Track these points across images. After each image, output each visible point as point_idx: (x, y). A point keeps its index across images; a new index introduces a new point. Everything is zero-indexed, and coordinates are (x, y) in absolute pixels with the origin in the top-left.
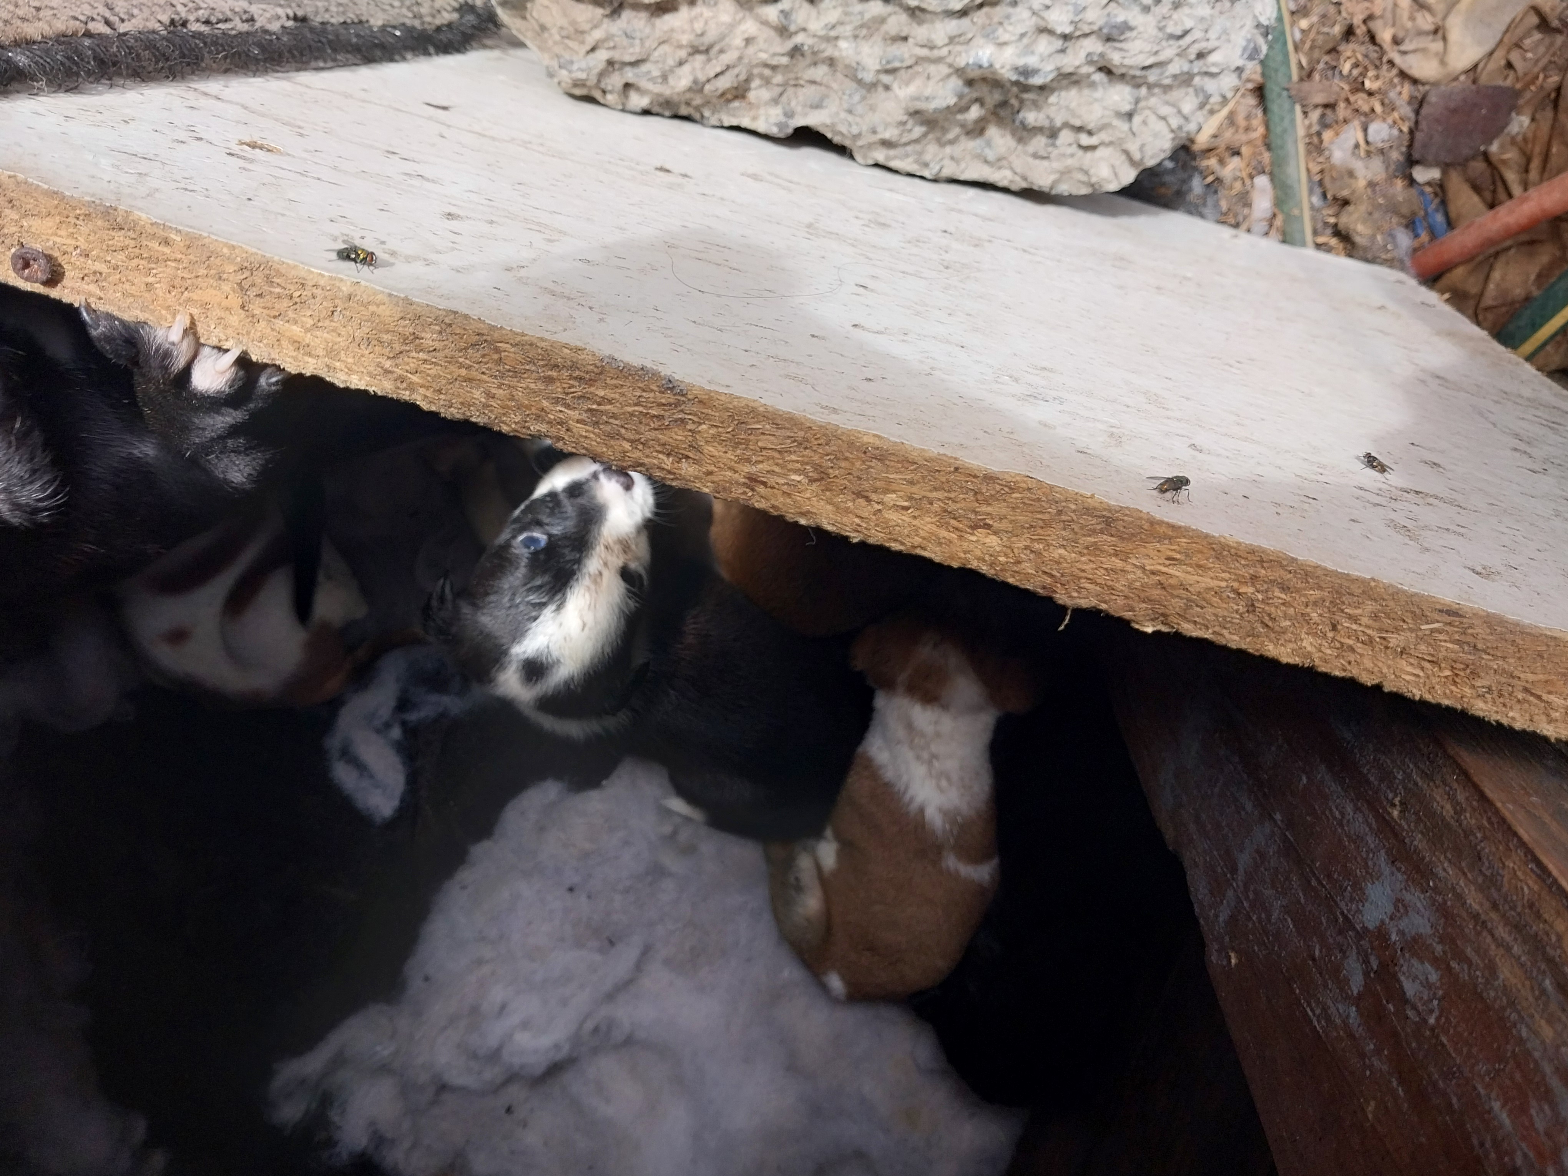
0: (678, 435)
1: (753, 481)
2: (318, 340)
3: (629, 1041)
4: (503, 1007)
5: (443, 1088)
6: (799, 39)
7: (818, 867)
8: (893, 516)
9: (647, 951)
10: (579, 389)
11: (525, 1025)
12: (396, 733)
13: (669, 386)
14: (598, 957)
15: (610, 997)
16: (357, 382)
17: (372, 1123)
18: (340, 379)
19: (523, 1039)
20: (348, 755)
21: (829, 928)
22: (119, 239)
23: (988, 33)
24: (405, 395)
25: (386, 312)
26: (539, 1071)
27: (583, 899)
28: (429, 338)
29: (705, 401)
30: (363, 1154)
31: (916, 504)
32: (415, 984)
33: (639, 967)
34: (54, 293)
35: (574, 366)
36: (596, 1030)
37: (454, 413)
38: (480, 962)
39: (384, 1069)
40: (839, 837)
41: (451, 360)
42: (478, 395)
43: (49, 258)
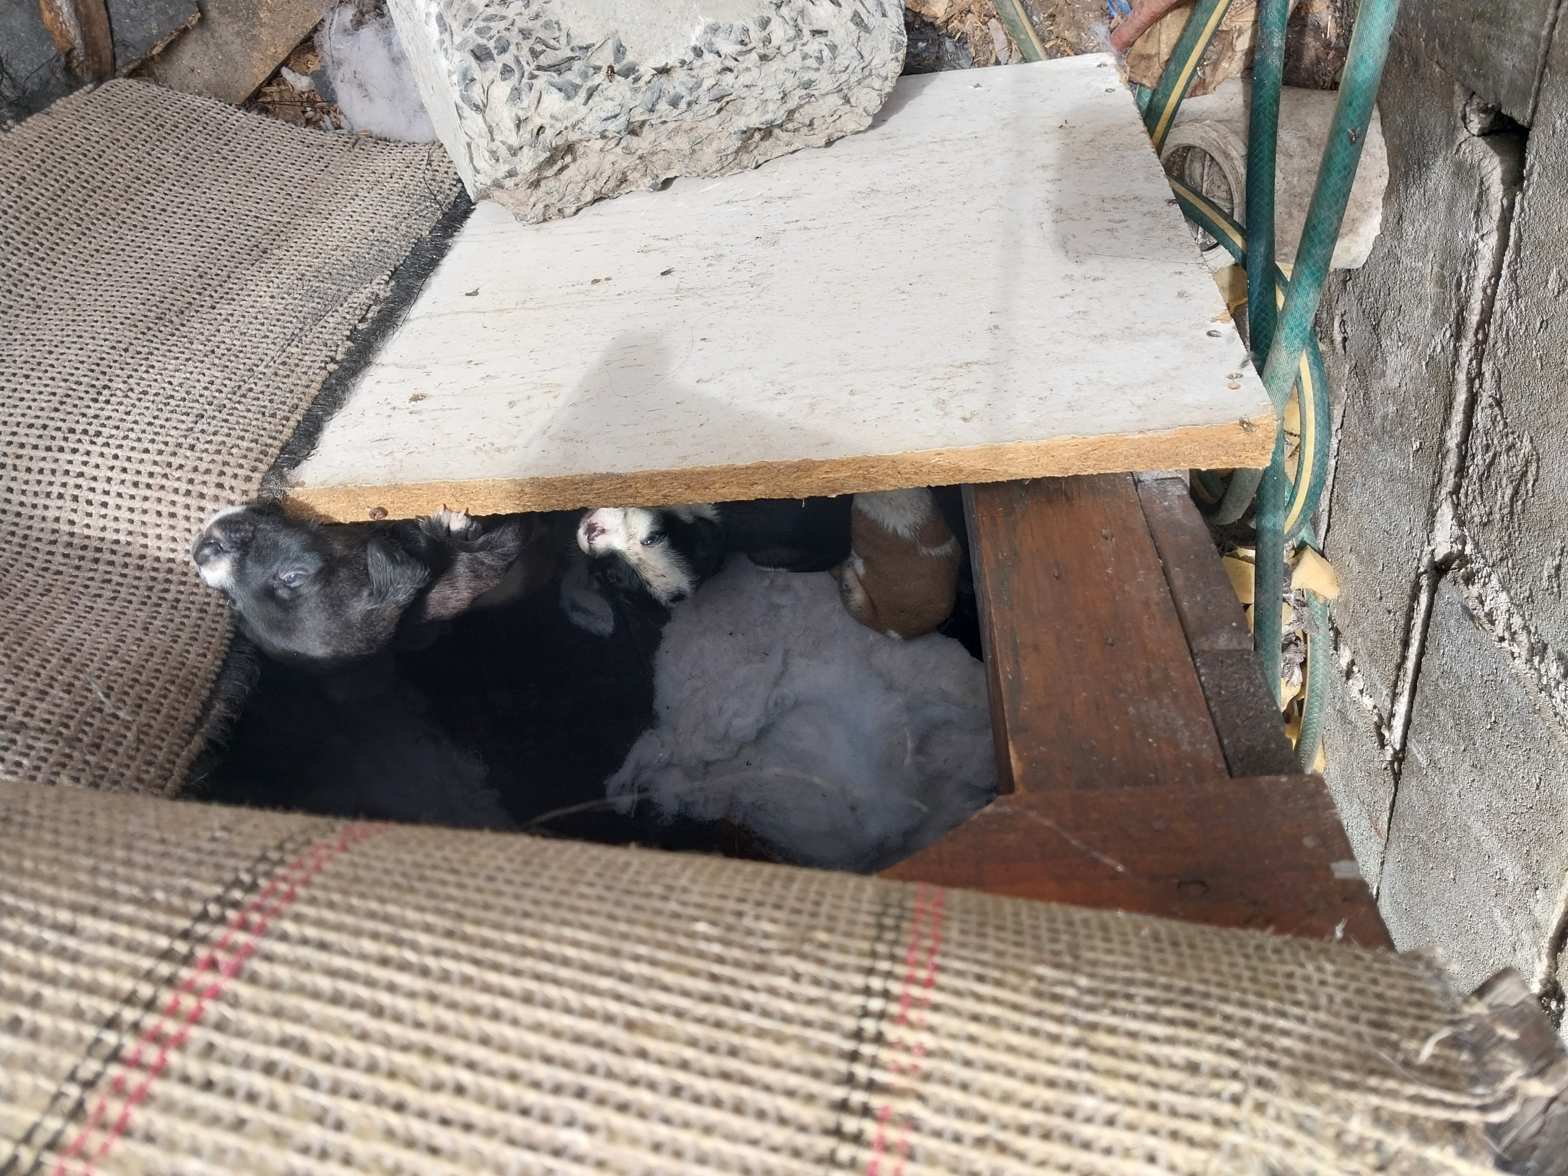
0: (630, 491)
1: (665, 496)
2: (489, 502)
3: (797, 704)
4: (720, 709)
5: (707, 764)
6: (640, 152)
7: (857, 575)
8: (720, 491)
9: (786, 652)
10: (588, 488)
11: (736, 714)
12: (596, 585)
13: (619, 476)
14: (761, 665)
15: (776, 683)
16: (509, 512)
17: (677, 796)
18: (503, 513)
19: (738, 723)
20: (575, 607)
21: (874, 608)
22: (402, 494)
23: (739, 113)
24: (529, 510)
25: (509, 486)
26: (753, 737)
27: (740, 636)
28: (527, 490)
29: (634, 477)
30: (679, 815)
31: (726, 484)
32: (663, 714)
33: (785, 663)
34: (387, 518)
35: (583, 481)
36: (776, 704)
37: (548, 510)
38: (696, 690)
39: (669, 765)
40: (859, 555)
41: (539, 494)
42: (553, 501)
43: (379, 508)
